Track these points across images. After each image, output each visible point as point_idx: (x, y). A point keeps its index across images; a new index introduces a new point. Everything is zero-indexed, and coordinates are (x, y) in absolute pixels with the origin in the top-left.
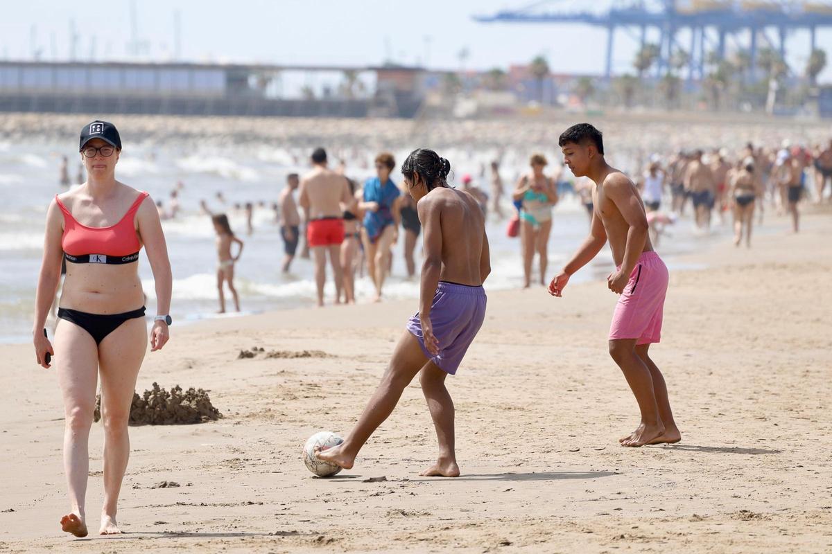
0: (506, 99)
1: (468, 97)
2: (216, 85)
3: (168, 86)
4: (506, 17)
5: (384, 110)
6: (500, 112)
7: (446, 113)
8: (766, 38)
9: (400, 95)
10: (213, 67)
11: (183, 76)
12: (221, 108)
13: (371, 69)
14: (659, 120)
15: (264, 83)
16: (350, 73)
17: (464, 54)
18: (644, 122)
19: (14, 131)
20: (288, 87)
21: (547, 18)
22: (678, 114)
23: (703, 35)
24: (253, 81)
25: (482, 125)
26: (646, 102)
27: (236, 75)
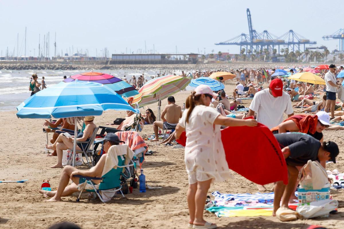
0: (213, 60)
1: (206, 60)
2: (159, 58)
3: (150, 58)
4: (221, 44)
5: (191, 62)
6: (213, 62)
7: (202, 63)
8: (270, 47)
9: (193, 59)
10: (159, 55)
11: (153, 56)
12: (160, 62)
13: (188, 54)
14: (242, 63)
15: (169, 57)
16: (185, 55)
17: (213, 51)
18: (239, 64)
19: (122, 68)
20: (172, 58)
21: (229, 44)
22: (246, 62)
23: (258, 46)
24: (166, 57)
25: (209, 65)
26: (240, 60)
27: (163, 56)
